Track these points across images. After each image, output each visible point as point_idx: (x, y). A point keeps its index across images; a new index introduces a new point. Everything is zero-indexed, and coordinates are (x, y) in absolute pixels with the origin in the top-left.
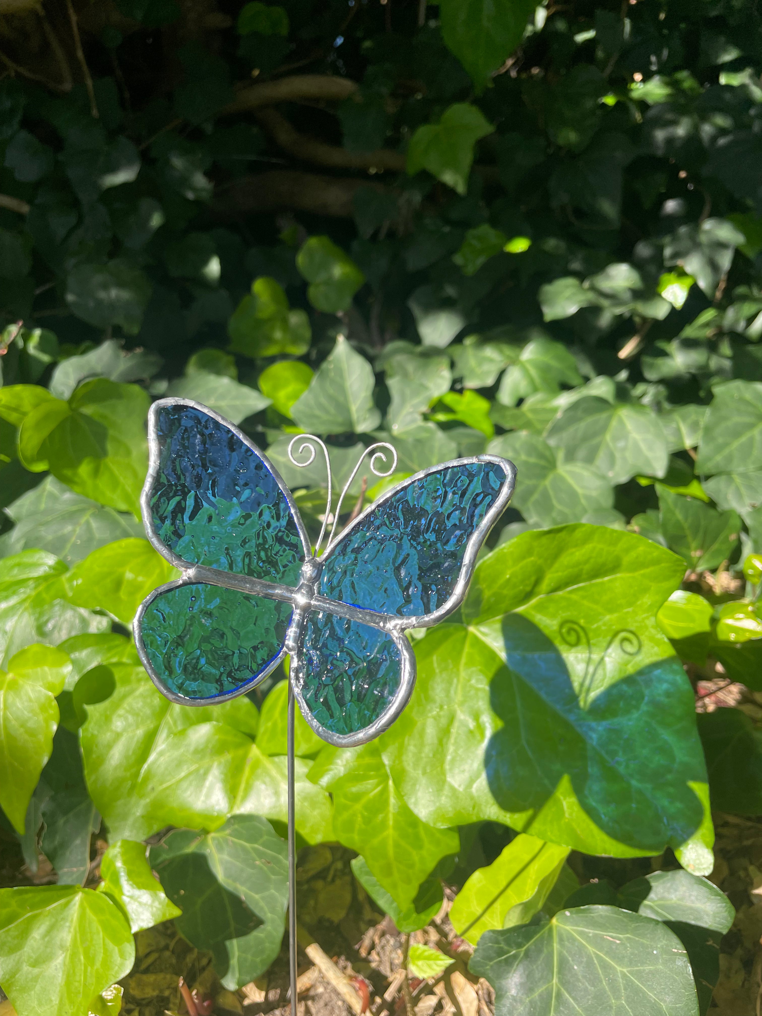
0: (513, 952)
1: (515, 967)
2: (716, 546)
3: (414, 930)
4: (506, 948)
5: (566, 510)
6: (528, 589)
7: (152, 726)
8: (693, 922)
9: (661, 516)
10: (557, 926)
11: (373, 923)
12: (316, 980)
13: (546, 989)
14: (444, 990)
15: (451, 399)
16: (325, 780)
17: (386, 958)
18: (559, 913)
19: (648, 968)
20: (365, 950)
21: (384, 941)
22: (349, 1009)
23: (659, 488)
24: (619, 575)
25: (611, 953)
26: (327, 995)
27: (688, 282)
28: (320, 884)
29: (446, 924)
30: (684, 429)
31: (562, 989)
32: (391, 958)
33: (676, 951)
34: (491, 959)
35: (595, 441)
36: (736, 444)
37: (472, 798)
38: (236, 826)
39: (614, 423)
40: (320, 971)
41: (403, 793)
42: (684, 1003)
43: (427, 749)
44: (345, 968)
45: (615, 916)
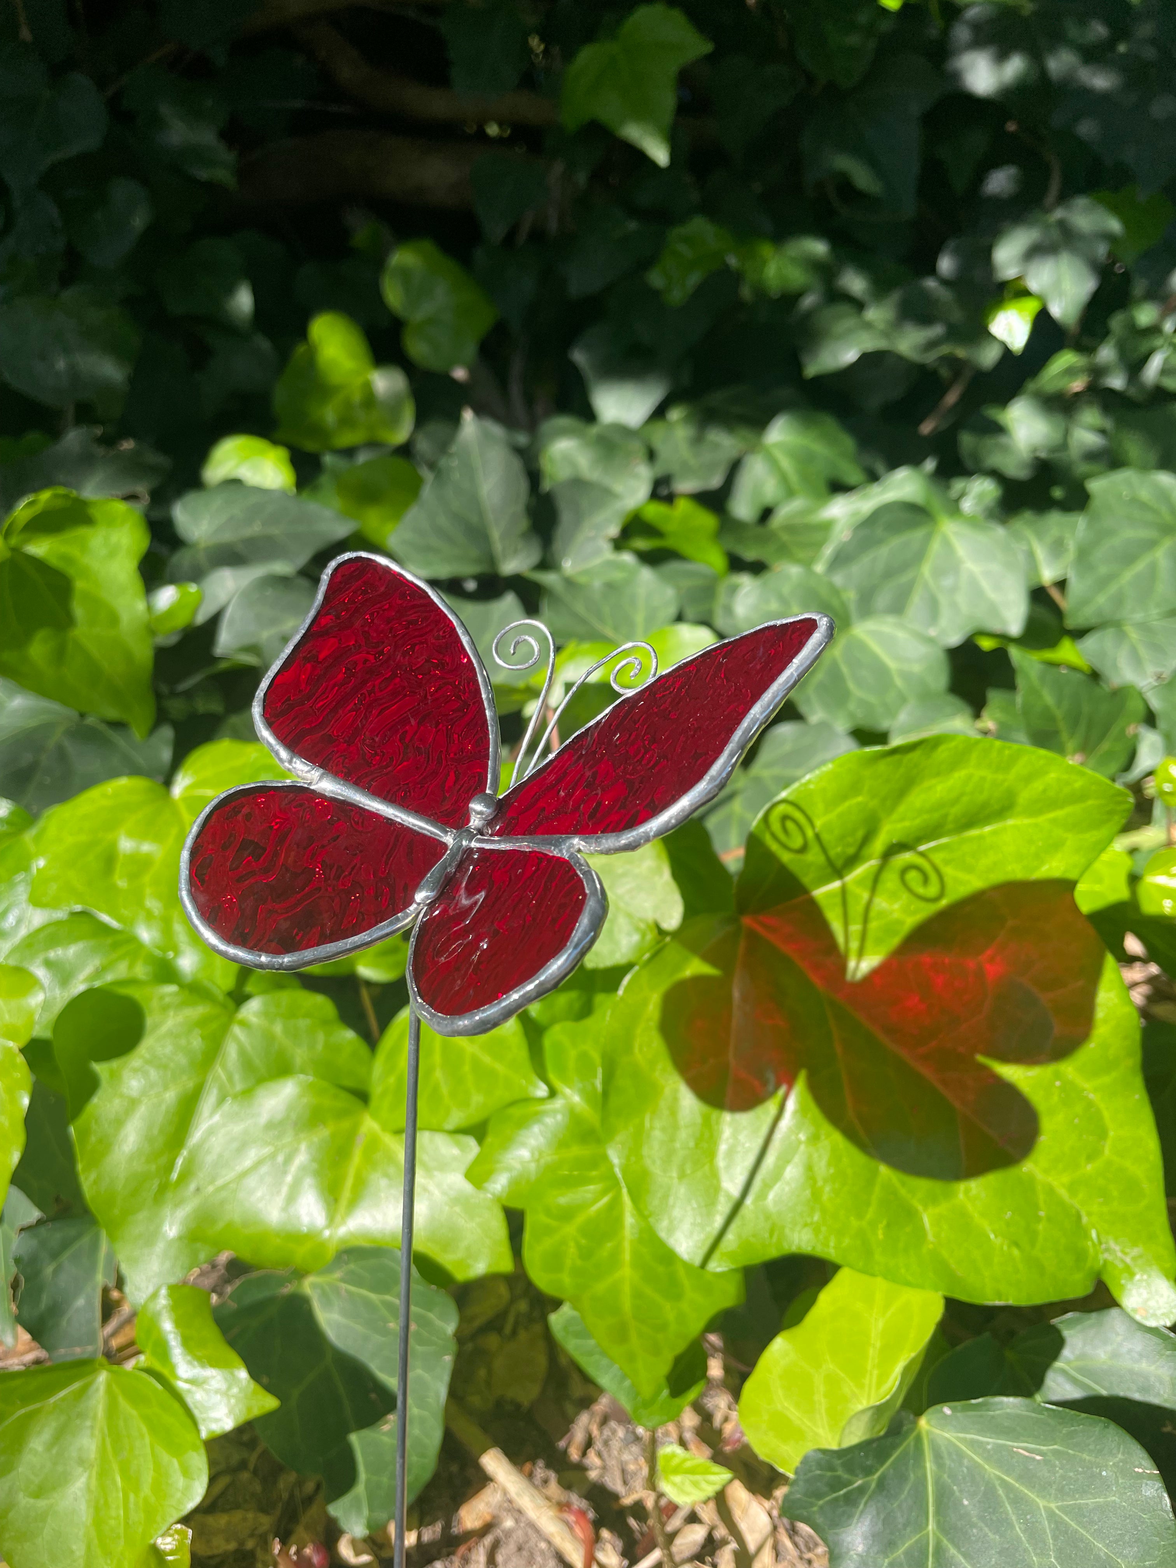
0: (859, 1482)
1: (861, 1507)
2: (1105, 746)
3: (663, 1423)
4: (846, 1476)
5: (873, 699)
6: (851, 851)
7: (191, 1085)
8: (1137, 1396)
9: (1019, 699)
10: (928, 1432)
11: (586, 1403)
12: (500, 1506)
13: (917, 1542)
14: (716, 1513)
15: (654, 512)
16: (499, 1184)
17: (614, 1462)
18: (931, 1410)
19: (1090, 1501)
20: (578, 1450)
21: (607, 1432)
22: (560, 1558)
23: (1015, 653)
24: (1010, 822)
25: (1028, 1476)
26: (520, 1533)
27: (1030, 307)
28: (492, 1341)
29: (707, 1396)
30: (1041, 553)
31: (945, 1541)
32: (622, 1462)
33: (1140, 1470)
34: (819, 1496)
35: (904, 579)
36: (1128, 576)
37: (768, 1217)
38: (352, 1266)
39: (936, 546)
40: (505, 1492)
41: (646, 1213)
42: (1159, 1558)
43: (683, 1134)
44: (546, 1482)
45: (1033, 1415)
